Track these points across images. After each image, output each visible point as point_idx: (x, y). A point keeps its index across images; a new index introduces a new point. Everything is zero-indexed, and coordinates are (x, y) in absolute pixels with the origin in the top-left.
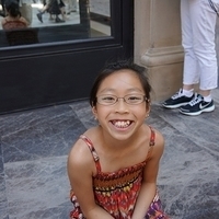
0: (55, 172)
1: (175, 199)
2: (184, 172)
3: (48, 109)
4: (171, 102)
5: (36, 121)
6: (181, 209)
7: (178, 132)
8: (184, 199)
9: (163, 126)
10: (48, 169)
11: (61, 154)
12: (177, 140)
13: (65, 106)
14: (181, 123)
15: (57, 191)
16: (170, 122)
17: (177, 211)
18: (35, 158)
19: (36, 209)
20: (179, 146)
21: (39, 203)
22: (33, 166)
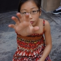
0: (9, 38)
1: (54, 50)
2: (58, 40)
3: (7, 13)
4: (55, 12)
5: (2, 18)
6: (56, 53)
7: (57, 24)
8: (58, 50)
9: (51, 21)
10: (7, 37)
11: (12, 31)
12: (57, 27)
13: (14, 12)
14: (59, 20)
15: (10, 45)
16: (55, 20)
17: (55, 54)
18: (2, 32)
19: (2, 52)
20: (57, 29)
21: (3, 49)
22: (1, 35)
